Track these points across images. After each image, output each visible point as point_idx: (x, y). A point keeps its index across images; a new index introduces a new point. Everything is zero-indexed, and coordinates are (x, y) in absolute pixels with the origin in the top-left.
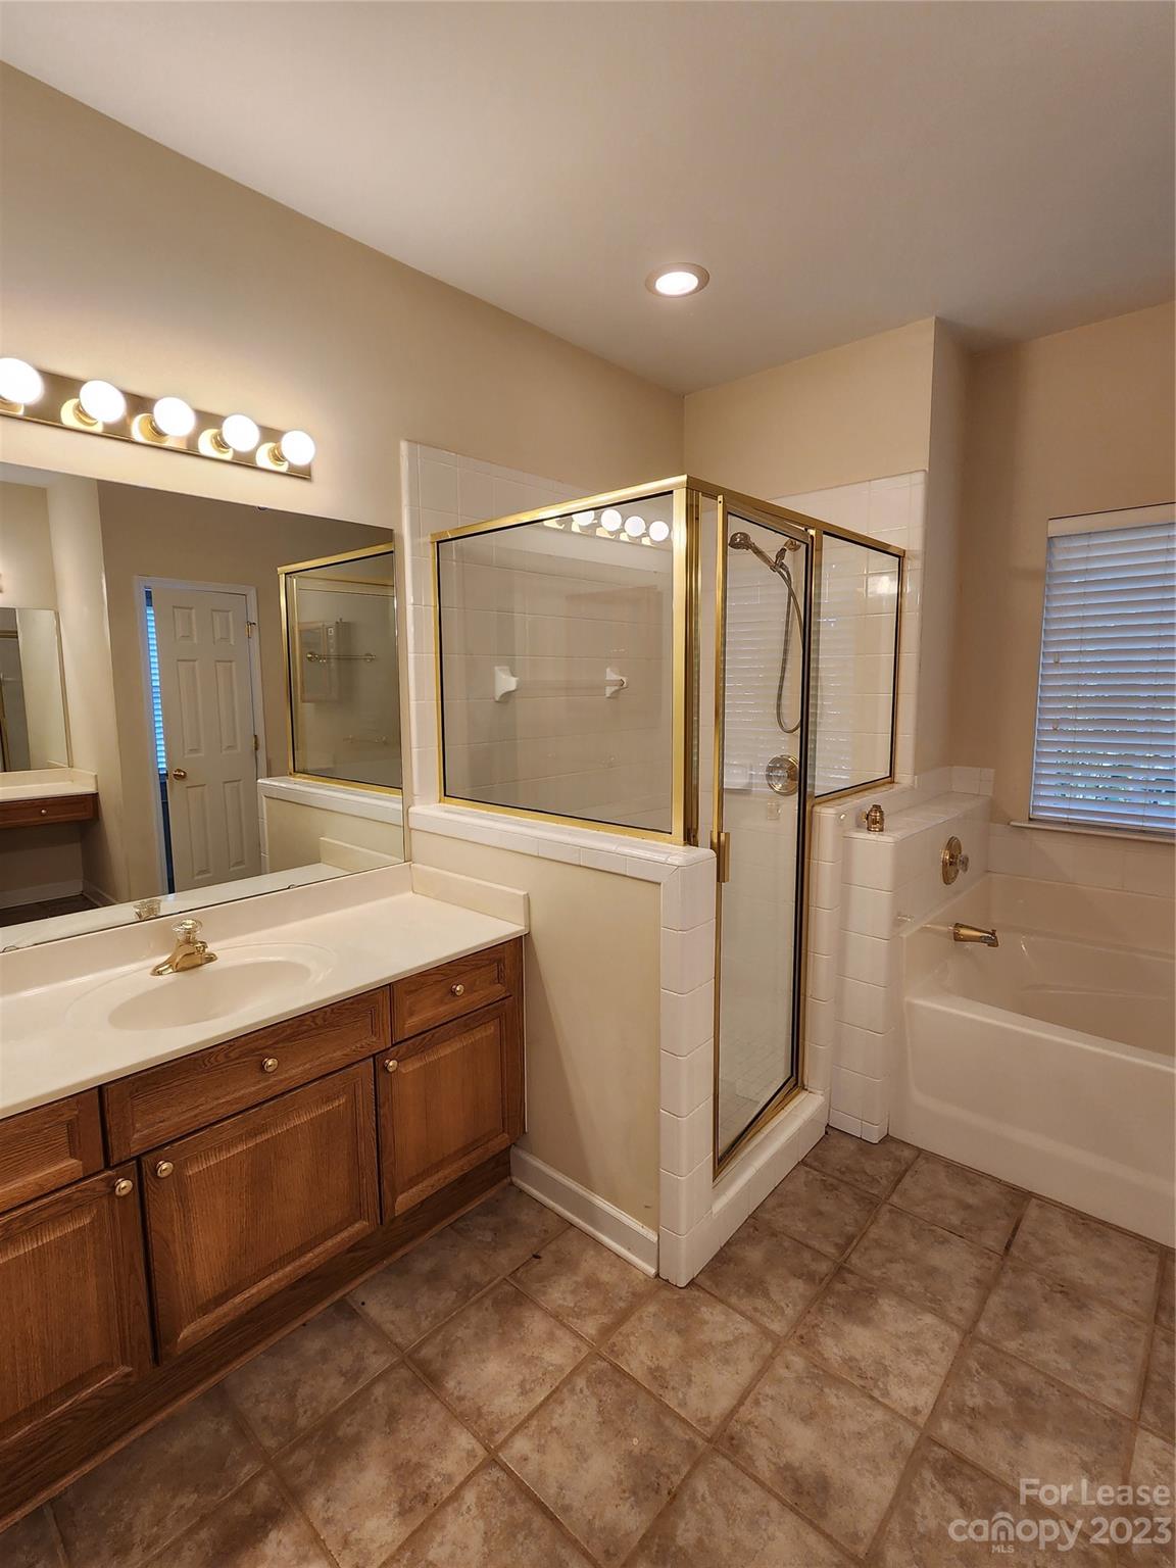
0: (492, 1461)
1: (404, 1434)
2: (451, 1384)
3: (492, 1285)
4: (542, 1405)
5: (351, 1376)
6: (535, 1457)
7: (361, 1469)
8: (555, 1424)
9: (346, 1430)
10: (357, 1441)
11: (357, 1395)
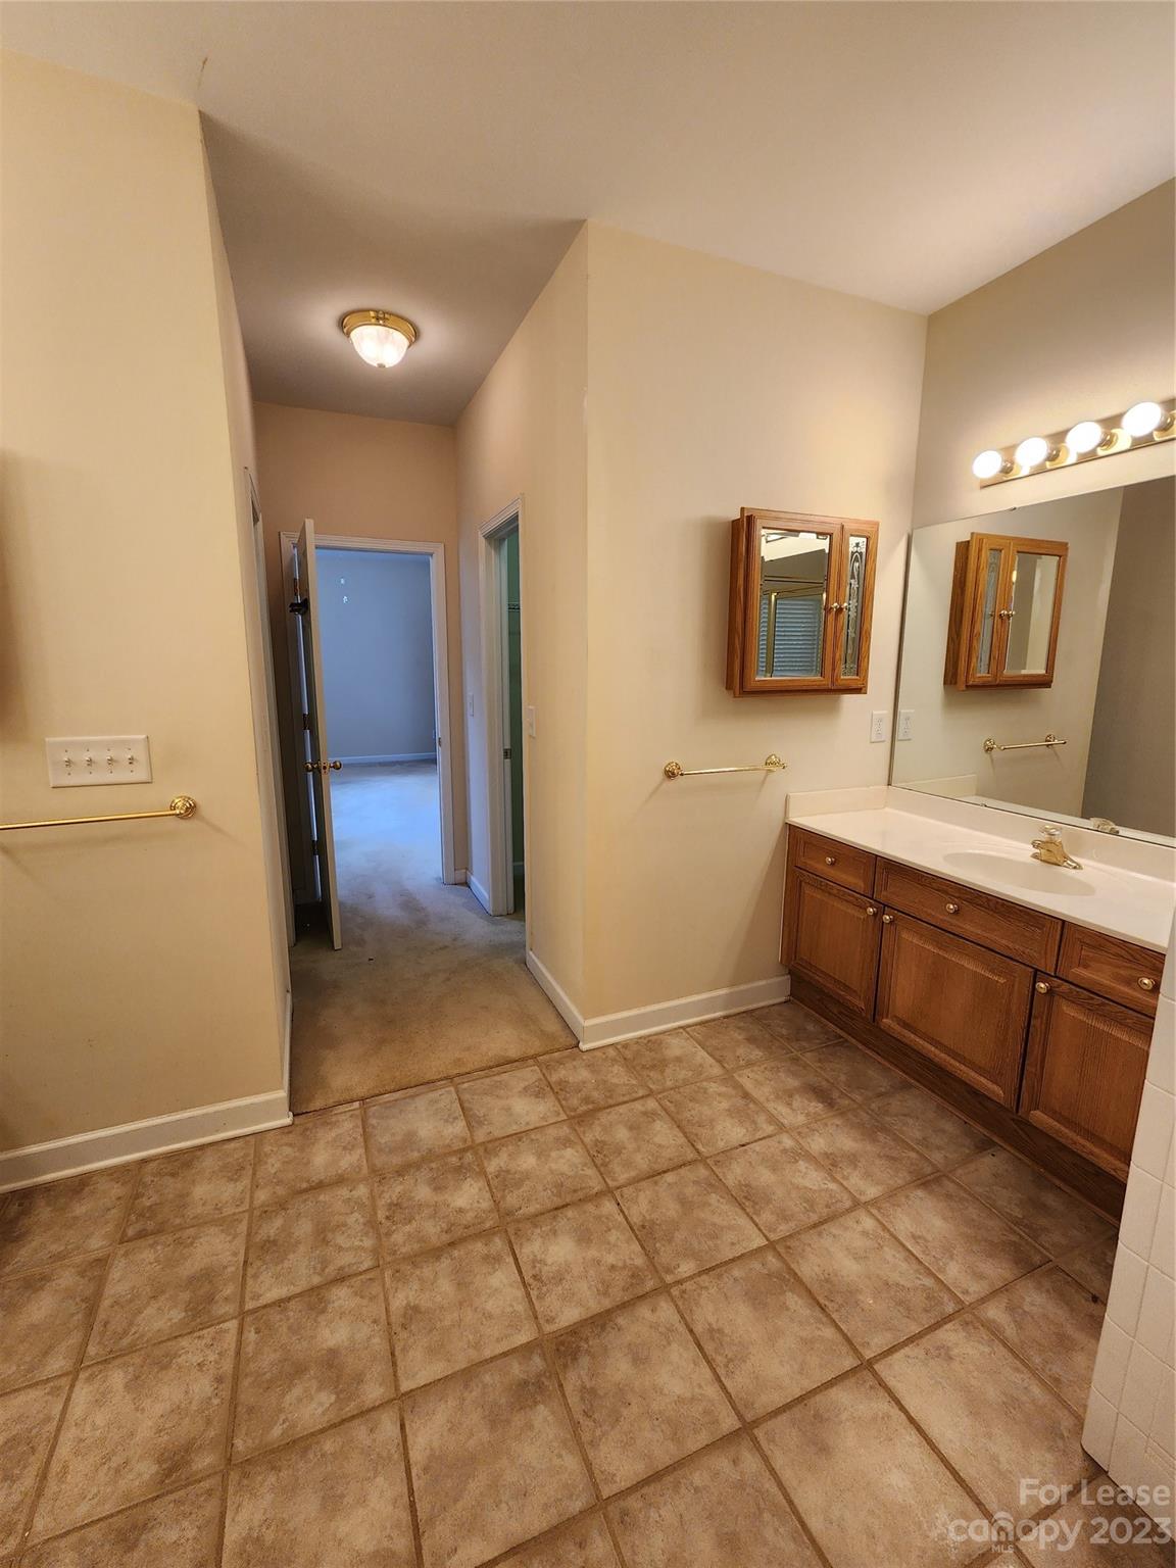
0: (857, 1204)
1: (877, 1162)
2: (920, 1193)
3: (1042, 1250)
4: (904, 1246)
5: (924, 1142)
6: (860, 1229)
7: (855, 1140)
8: (886, 1248)
9: (881, 1136)
10: (874, 1141)
11: (907, 1144)
